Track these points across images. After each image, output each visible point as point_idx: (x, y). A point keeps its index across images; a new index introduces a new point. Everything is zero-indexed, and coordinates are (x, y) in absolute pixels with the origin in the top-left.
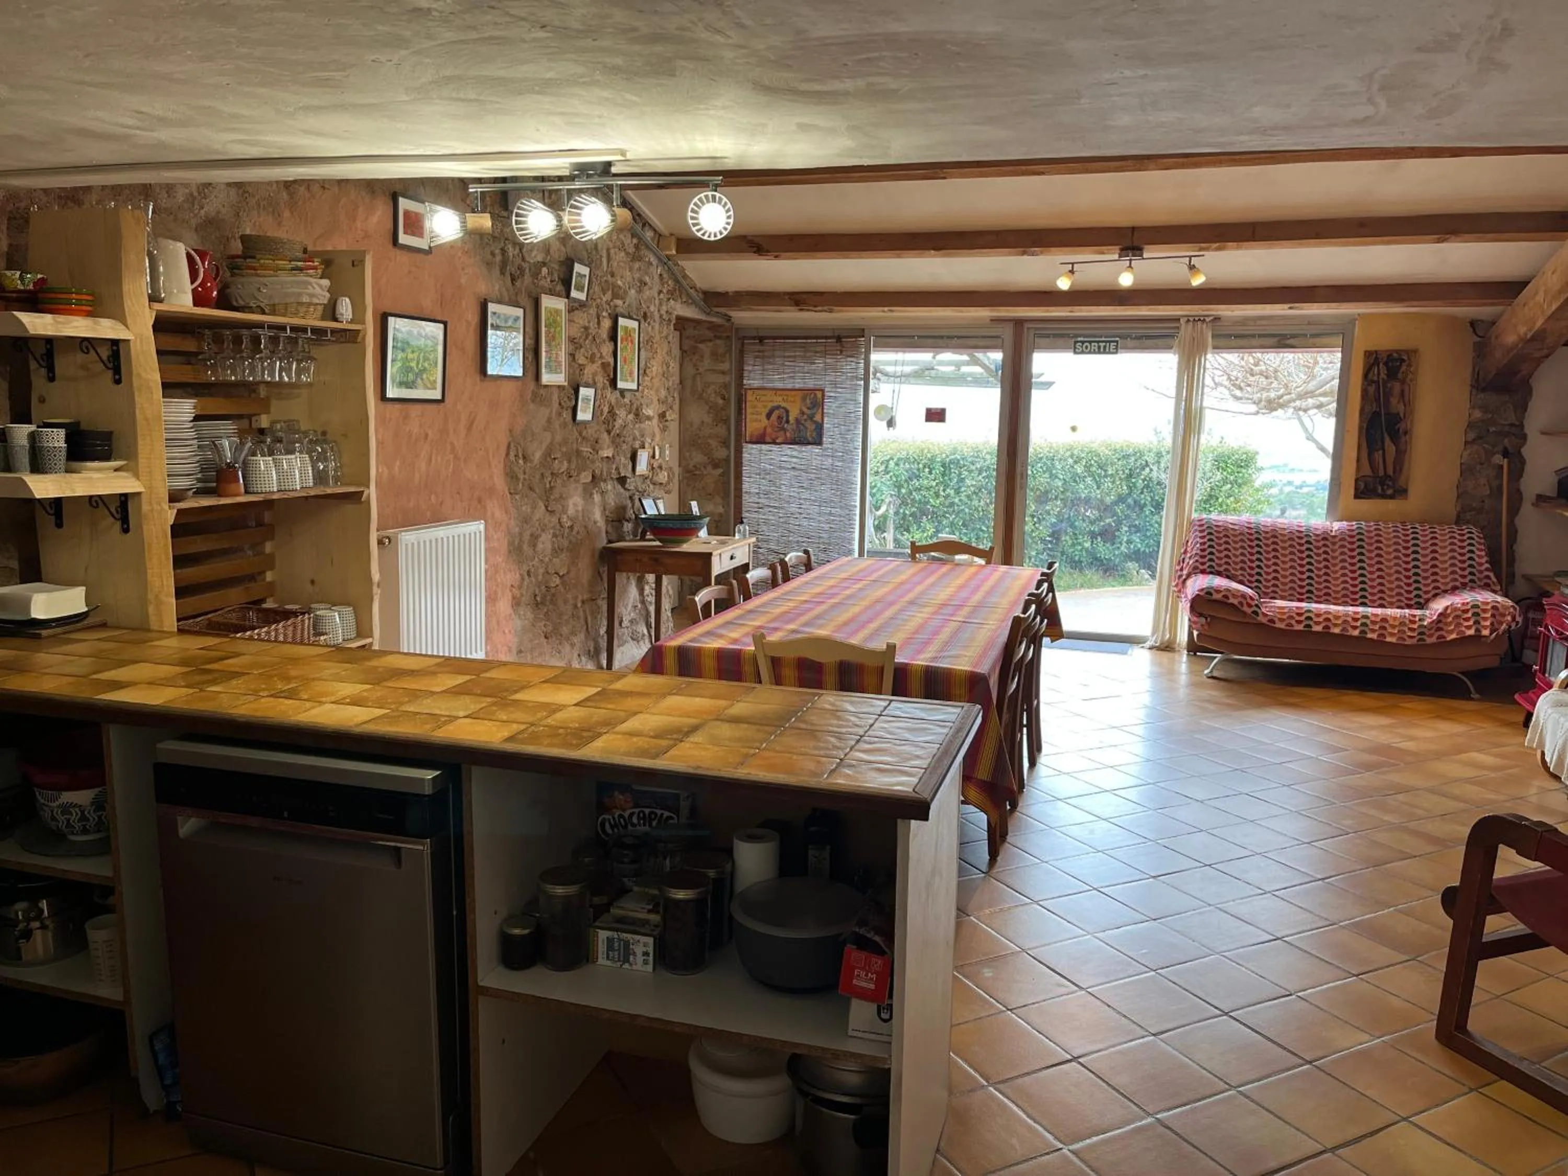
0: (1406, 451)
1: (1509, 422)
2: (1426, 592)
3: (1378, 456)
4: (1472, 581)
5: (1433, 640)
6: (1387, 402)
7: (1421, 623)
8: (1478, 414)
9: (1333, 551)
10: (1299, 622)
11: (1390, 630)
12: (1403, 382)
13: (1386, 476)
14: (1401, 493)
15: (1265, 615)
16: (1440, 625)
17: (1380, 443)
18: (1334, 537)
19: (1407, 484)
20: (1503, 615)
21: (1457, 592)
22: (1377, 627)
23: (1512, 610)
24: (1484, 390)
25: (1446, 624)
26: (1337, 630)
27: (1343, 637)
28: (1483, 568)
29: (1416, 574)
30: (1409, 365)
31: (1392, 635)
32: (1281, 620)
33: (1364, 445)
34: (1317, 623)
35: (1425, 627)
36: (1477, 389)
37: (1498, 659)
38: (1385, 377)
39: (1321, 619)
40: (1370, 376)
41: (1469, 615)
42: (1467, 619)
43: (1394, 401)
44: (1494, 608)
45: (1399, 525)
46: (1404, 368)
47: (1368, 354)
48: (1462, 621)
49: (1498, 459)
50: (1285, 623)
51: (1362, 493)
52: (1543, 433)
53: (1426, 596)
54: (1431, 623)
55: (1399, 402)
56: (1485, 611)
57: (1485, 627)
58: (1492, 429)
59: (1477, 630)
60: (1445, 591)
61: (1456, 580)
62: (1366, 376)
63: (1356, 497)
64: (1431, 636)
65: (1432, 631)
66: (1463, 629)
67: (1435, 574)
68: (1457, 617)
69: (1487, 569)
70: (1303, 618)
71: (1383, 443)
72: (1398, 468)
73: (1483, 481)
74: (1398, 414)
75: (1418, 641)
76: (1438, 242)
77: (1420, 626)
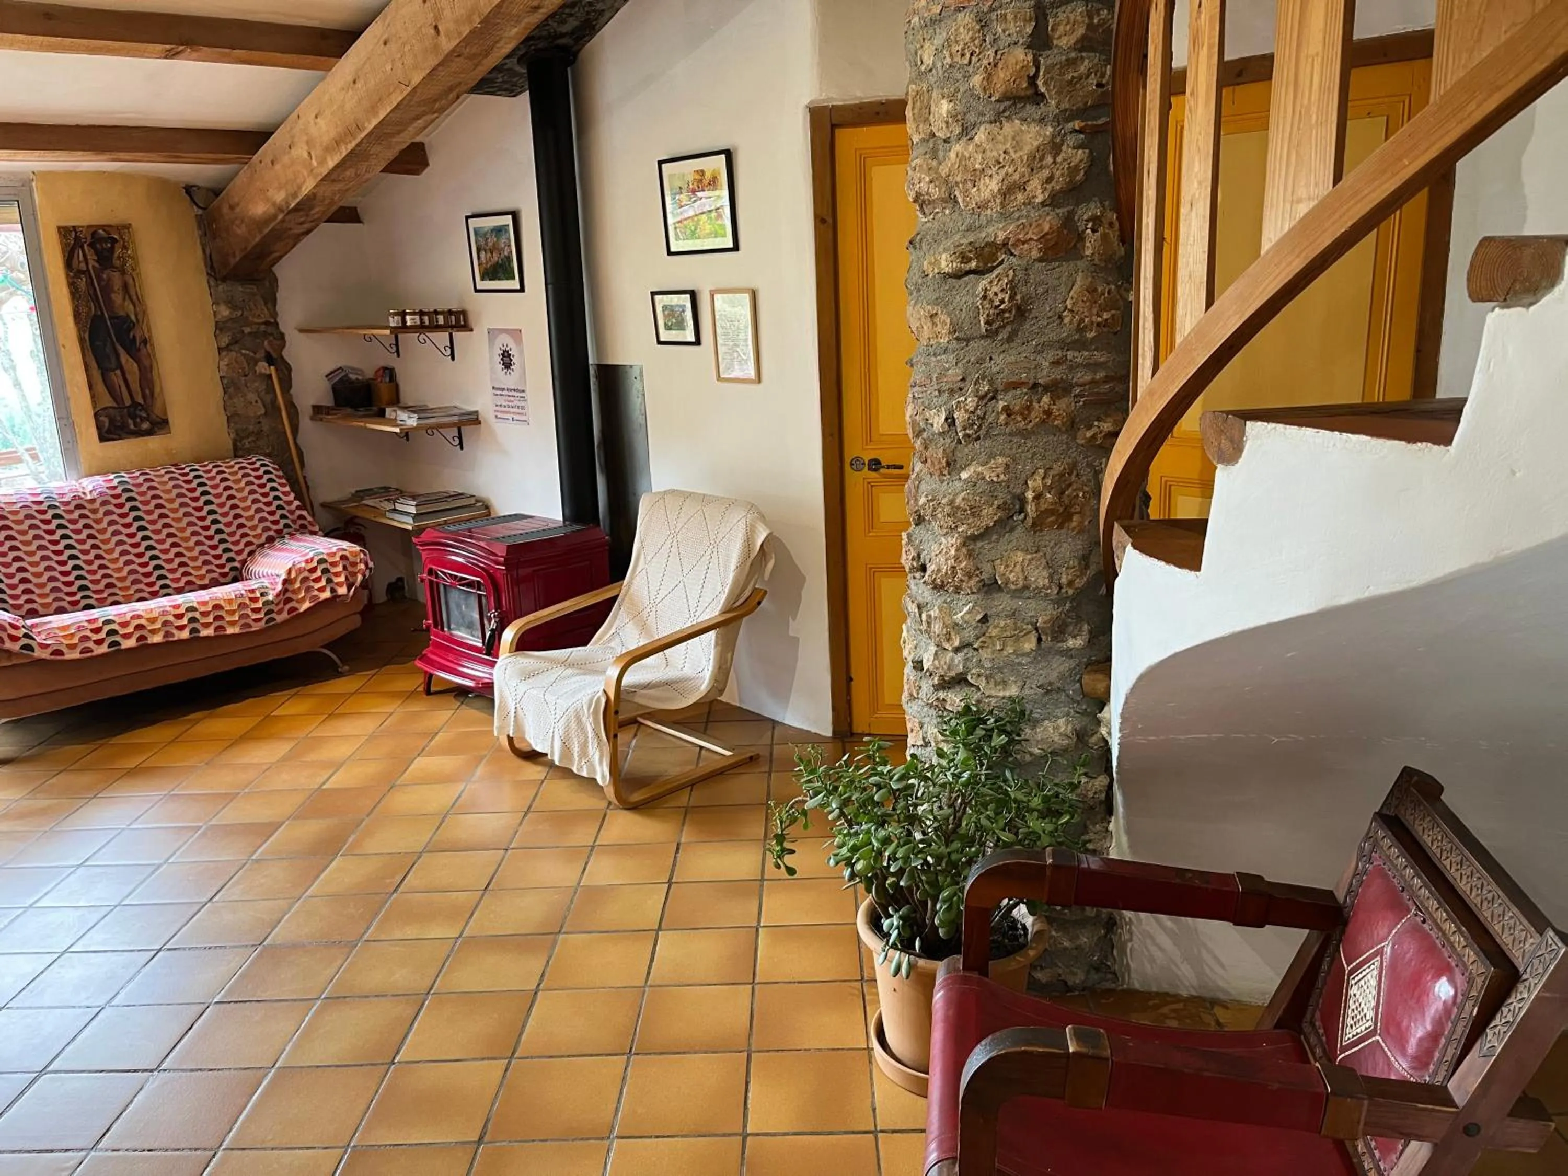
0: (151, 367)
1: (263, 320)
2: (239, 552)
3: (116, 377)
4: (287, 526)
5: (285, 616)
6: (109, 302)
7: (265, 599)
8: (225, 312)
9: (98, 522)
10: (99, 642)
11: (228, 619)
12: (123, 272)
13: (135, 404)
14: (160, 425)
15: (44, 646)
16: (288, 595)
17: (113, 360)
18: (92, 501)
19: (165, 413)
20: (354, 564)
21: (277, 544)
22: (210, 619)
23: (362, 555)
24: (224, 279)
25: (295, 592)
26: (157, 639)
27: (169, 645)
28: (293, 507)
29: (219, 531)
30: (125, 247)
31: (233, 623)
32: (72, 647)
33: (93, 364)
34: (127, 636)
35: (272, 602)
36: (216, 279)
37: (358, 618)
38: (97, 265)
39: (130, 629)
40: (75, 263)
41: (319, 573)
42: (317, 580)
43: (117, 298)
44: (343, 558)
45: (173, 469)
46: (118, 251)
47: (64, 231)
48: (312, 584)
49: (262, 367)
50: (79, 650)
51: (109, 431)
52: (302, 331)
53: (239, 558)
54: (278, 595)
55: (124, 299)
56: (334, 564)
57: (340, 584)
58: (247, 330)
59: (333, 590)
60: (261, 546)
61: (268, 529)
62: (68, 264)
63: (102, 438)
64: (280, 612)
65: (281, 606)
66: (316, 593)
67: (241, 526)
68: (305, 579)
69: (298, 508)
70: (103, 635)
71: (118, 356)
72: (147, 392)
73: (252, 397)
74: (128, 316)
75: (267, 622)
76: (166, 57)
77: (266, 603)
